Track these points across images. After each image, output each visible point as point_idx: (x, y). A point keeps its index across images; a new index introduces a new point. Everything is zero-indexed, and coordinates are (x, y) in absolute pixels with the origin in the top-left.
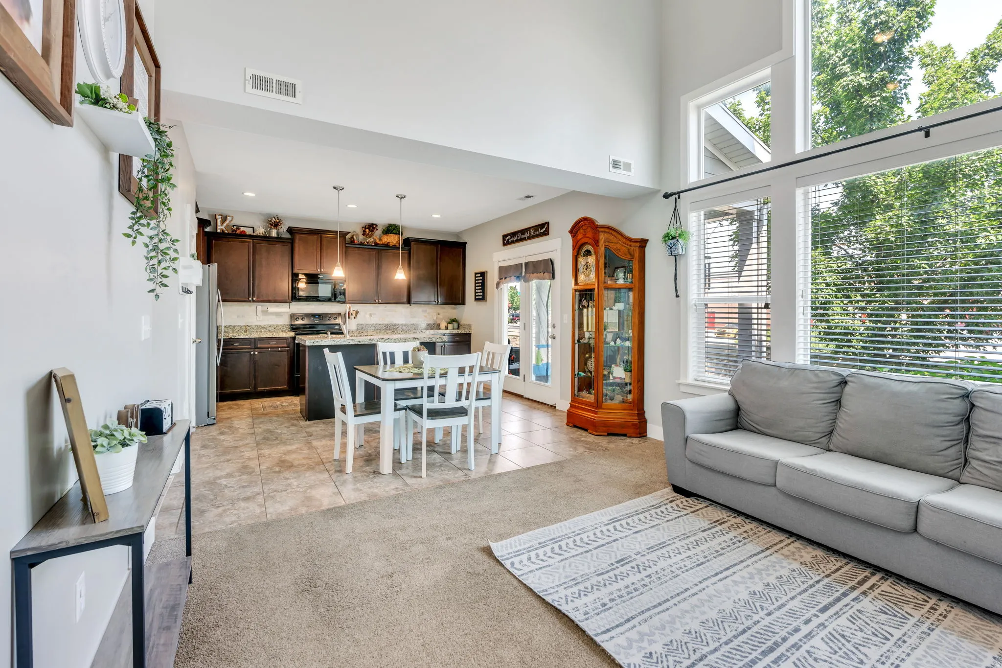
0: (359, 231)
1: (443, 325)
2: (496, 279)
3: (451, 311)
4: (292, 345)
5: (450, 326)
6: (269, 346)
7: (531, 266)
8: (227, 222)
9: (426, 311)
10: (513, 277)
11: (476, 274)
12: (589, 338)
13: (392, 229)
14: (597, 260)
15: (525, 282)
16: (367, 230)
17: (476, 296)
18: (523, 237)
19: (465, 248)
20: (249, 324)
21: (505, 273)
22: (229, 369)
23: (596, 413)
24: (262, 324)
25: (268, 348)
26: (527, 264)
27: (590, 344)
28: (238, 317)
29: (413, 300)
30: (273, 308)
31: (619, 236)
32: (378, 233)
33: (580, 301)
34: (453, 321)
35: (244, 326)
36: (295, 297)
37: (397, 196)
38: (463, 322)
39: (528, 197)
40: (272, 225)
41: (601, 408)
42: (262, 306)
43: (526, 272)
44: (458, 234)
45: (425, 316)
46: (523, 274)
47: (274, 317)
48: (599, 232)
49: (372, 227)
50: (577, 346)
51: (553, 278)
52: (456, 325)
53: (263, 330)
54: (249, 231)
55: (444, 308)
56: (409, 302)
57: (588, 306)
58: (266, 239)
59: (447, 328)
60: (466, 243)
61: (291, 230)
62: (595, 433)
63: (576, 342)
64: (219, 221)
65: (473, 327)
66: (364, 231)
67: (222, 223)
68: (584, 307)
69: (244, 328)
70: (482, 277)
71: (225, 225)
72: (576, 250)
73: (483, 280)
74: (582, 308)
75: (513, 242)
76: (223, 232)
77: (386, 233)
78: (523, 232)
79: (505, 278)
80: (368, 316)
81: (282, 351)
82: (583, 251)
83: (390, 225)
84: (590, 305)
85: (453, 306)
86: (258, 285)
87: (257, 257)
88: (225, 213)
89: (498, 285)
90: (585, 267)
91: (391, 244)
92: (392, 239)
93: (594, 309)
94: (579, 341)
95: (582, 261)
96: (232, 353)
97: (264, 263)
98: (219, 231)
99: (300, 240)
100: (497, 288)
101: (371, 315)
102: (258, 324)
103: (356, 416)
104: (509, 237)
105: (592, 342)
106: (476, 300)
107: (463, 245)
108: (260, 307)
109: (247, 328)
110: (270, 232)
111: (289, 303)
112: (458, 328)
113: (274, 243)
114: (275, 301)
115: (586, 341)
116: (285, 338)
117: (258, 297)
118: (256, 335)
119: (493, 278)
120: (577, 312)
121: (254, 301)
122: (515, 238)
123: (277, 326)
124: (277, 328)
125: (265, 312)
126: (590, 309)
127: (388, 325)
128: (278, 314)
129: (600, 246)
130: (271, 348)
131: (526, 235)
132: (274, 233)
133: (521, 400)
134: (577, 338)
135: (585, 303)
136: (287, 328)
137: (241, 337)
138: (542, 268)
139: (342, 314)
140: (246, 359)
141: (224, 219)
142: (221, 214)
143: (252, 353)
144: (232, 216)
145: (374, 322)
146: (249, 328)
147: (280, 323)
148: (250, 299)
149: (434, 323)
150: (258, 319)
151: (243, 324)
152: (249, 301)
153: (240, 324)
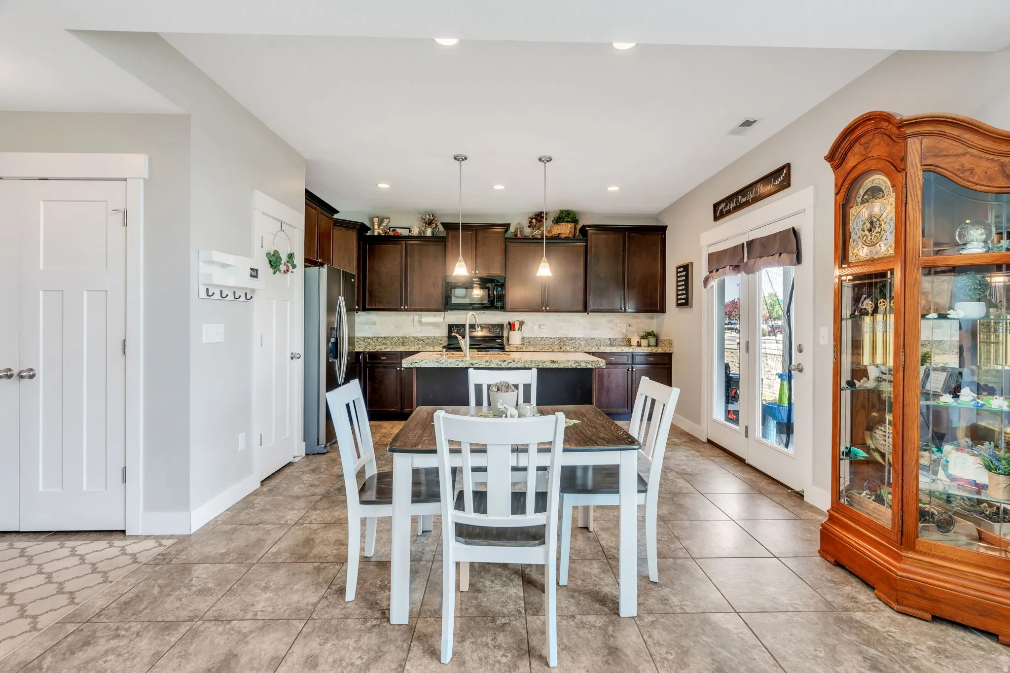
0: (525, 223)
1: (634, 341)
2: (705, 273)
3: (648, 322)
5: (644, 342)
7: (757, 244)
8: (384, 224)
9: (612, 321)
10: (728, 268)
11: (678, 268)
12: (879, 380)
13: (566, 216)
14: (902, 205)
15: (747, 273)
16: (534, 221)
17: (678, 299)
18: (744, 200)
19: (665, 234)
20: (407, 336)
21: (717, 261)
22: (376, 385)
23: (899, 558)
24: (419, 335)
26: (750, 243)
27: (879, 393)
28: (396, 327)
29: (591, 306)
30: (427, 318)
31: (967, 136)
32: (547, 223)
33: (856, 300)
34: (648, 335)
35: (402, 338)
36: (448, 305)
37: (540, 160)
38: (663, 337)
39: (748, 123)
40: (426, 224)
41: (912, 547)
42: (419, 315)
43: (748, 258)
44: (656, 217)
45: (613, 329)
46: (745, 260)
47: (432, 328)
48: (905, 138)
49: (539, 217)
50: (846, 396)
51: (799, 260)
52: (652, 341)
53: (420, 343)
54: (405, 232)
55: (637, 318)
56: (585, 310)
57: (875, 311)
58: (421, 238)
59: (639, 345)
60: (667, 226)
61: (446, 226)
62: (896, 606)
63: (844, 384)
64: (376, 224)
65: (675, 344)
66: (531, 222)
67: (379, 225)
68: (864, 313)
69: (402, 340)
70: (686, 270)
71: (382, 227)
72: (842, 194)
73: (687, 276)
74: (858, 315)
75: (729, 212)
76: (379, 235)
77: (557, 223)
78: (743, 191)
79: (717, 270)
80: (536, 327)
82: (862, 192)
83: (562, 212)
84: (881, 308)
85: (651, 314)
86: (411, 292)
87: (409, 260)
88: (382, 214)
89: (706, 281)
90: (868, 225)
91: (563, 236)
92: (565, 229)
93: (891, 318)
94: (851, 384)
95: (859, 214)
96: (379, 367)
97: (416, 266)
98: (376, 234)
99: (452, 238)
100: (705, 286)
101: (540, 326)
102: (415, 336)
103: (363, 502)
104: (723, 205)
105: (887, 388)
106: (679, 305)
107: (663, 229)
109: (404, 340)
110: (424, 232)
111: (443, 311)
112: (657, 345)
113: (428, 243)
114: (429, 310)
115: (870, 384)
117: (411, 305)
118: (402, 349)
119: (700, 271)
120: (847, 325)
121: (407, 310)
122: (732, 205)
123: (435, 338)
124: (434, 340)
126: (880, 317)
127: (561, 339)
128: (435, 325)
129: (910, 170)
131: (749, 197)
132: (429, 233)
133: (739, 468)
134: (846, 376)
135: (868, 304)
136: (445, 341)
137: (387, 350)
138: (777, 247)
139: (505, 324)
140: (393, 375)
141: (381, 221)
142: (378, 217)
143: (398, 369)
144: (389, 218)
145: (545, 335)
146: (407, 340)
147: (437, 335)
148: (402, 307)
149: (623, 337)
150: (415, 330)
151: (401, 335)
152: (402, 310)
153: (398, 336)
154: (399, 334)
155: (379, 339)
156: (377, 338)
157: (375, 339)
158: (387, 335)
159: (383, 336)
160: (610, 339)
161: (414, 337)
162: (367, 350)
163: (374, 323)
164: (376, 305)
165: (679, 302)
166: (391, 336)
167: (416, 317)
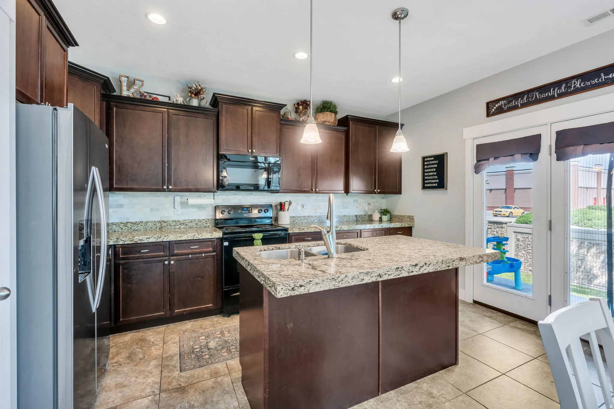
0: (291, 108)
1: (375, 217)
2: (471, 162)
3: (382, 201)
4: (219, 247)
5: (384, 218)
6: (189, 251)
8: (136, 87)
9: (357, 201)
10: (517, 156)
11: (426, 158)
13: (327, 107)
16: (301, 107)
17: (425, 183)
18: (544, 95)
20: (165, 220)
21: (494, 151)
22: (134, 287)
24: (181, 218)
25: (188, 254)
28: (152, 210)
29: (351, 188)
30: (194, 199)
34: (385, 212)
35: (160, 222)
36: (221, 186)
40: (192, 93)
42: (181, 196)
45: (357, 207)
47: (196, 210)
49: (305, 104)
53: (183, 227)
54: (163, 99)
56: (347, 191)
58: (186, 108)
59: (381, 220)
60: (404, 124)
61: (216, 100)
64: (125, 84)
66: (297, 108)
67: (129, 87)
69: (158, 225)
70: (438, 160)
71: (132, 90)
73: (440, 163)
75: (513, 108)
76: (128, 98)
77: (321, 112)
78: (542, 88)
79: (496, 158)
80: (299, 207)
81: (206, 257)
83: (325, 102)
86: (176, 169)
88: (132, 76)
89: (478, 167)
91: (326, 125)
92: (328, 119)
96: (138, 263)
97: (182, 140)
98: (124, 96)
99: (227, 112)
100: (477, 172)
101: (303, 206)
102: (176, 219)
104: (503, 102)
106: (425, 188)
108: (179, 197)
109: (162, 226)
110: (190, 101)
111: (214, 192)
112: (391, 220)
113: (195, 115)
114: (197, 191)
116: (210, 240)
117: (175, 185)
118: (172, 237)
119: (462, 160)
121: (170, 191)
122: (520, 102)
123: (200, 221)
124: (198, 225)
125: (184, 204)
128: (200, 207)
130: (192, 254)
131: (554, 93)
132: (195, 102)
136: (211, 225)
137: (151, 240)
139: (273, 205)
140: (158, 269)
141: (131, 84)
142: (127, 77)
143: (166, 262)
144: (142, 81)
145: (307, 215)
146: (165, 224)
147: (202, 218)
148: (165, 187)
149: (365, 214)
150: (176, 213)
151: (158, 219)
152: (164, 190)
153: (153, 220)
154: (156, 217)
155: (129, 225)
156: (125, 224)
157: (122, 226)
158: (138, 220)
159: (134, 220)
160: (356, 216)
161: (175, 221)
162: (121, 243)
163: (121, 206)
164: (127, 185)
165: (426, 185)
166: (145, 220)
167: (178, 199)
